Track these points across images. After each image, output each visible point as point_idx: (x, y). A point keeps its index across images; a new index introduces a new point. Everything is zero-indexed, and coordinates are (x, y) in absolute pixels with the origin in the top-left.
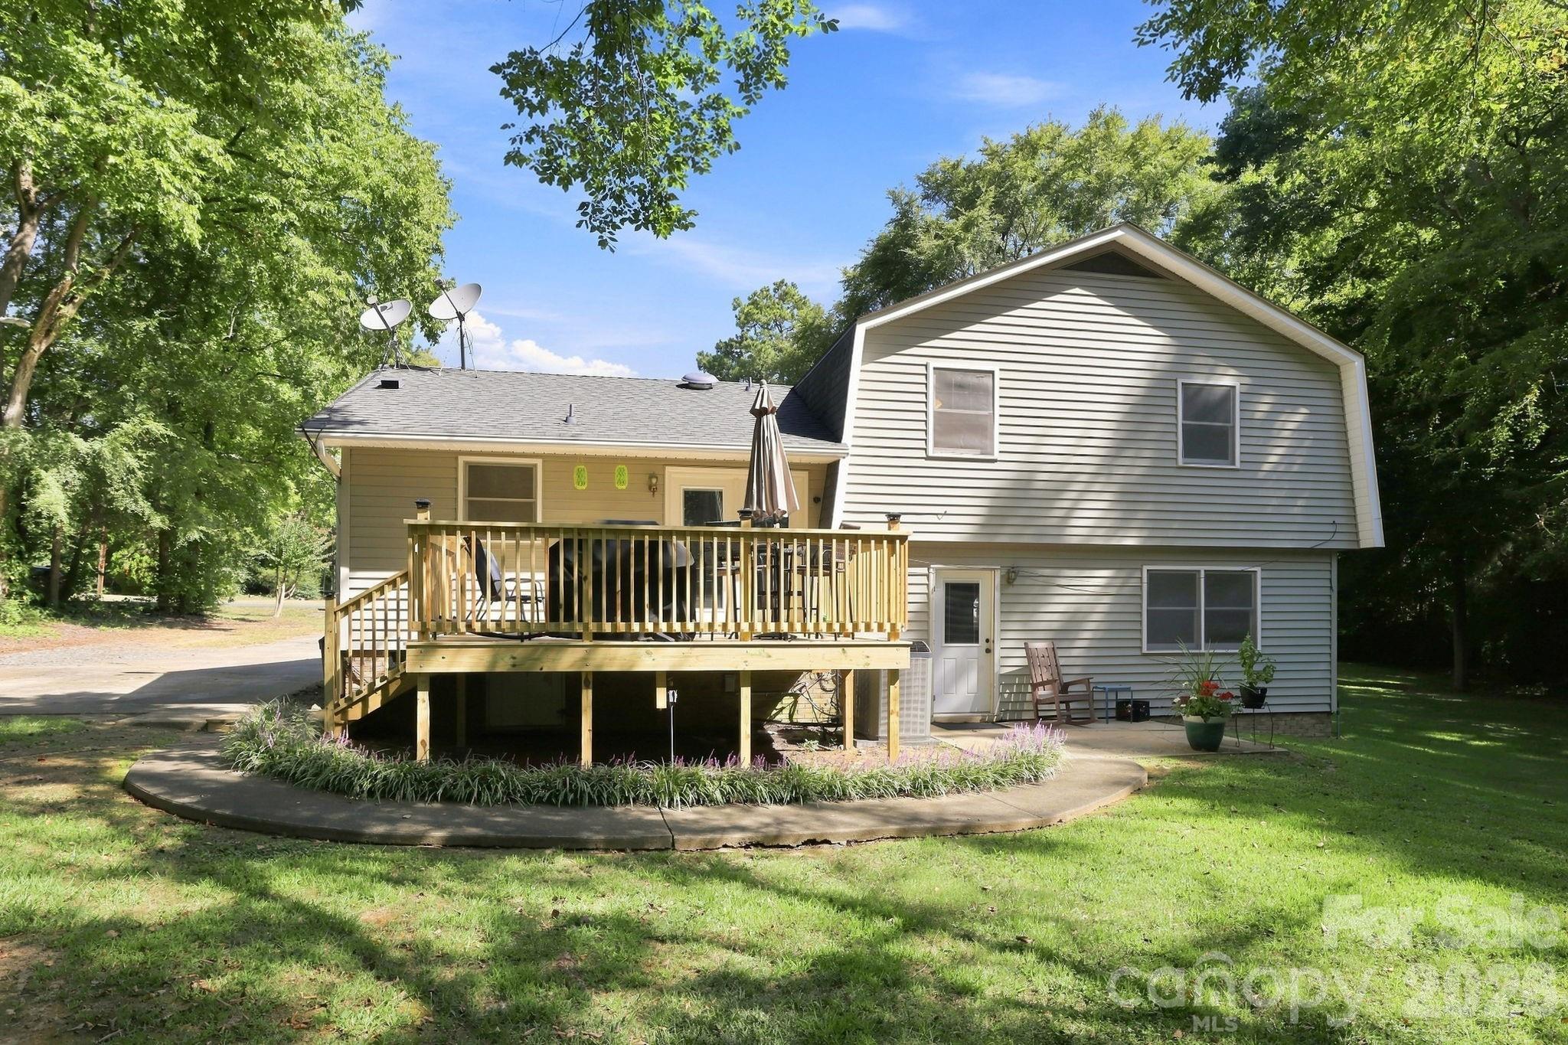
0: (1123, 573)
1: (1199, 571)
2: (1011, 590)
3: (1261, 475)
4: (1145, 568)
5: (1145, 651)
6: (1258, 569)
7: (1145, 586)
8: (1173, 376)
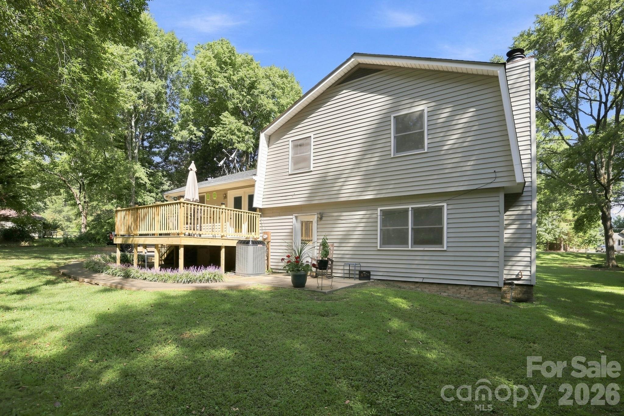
0: (369, 212)
1: (408, 208)
2: (322, 222)
3: (443, 153)
4: (379, 209)
5: (379, 248)
6: (445, 204)
7: (379, 217)
8: (388, 115)
